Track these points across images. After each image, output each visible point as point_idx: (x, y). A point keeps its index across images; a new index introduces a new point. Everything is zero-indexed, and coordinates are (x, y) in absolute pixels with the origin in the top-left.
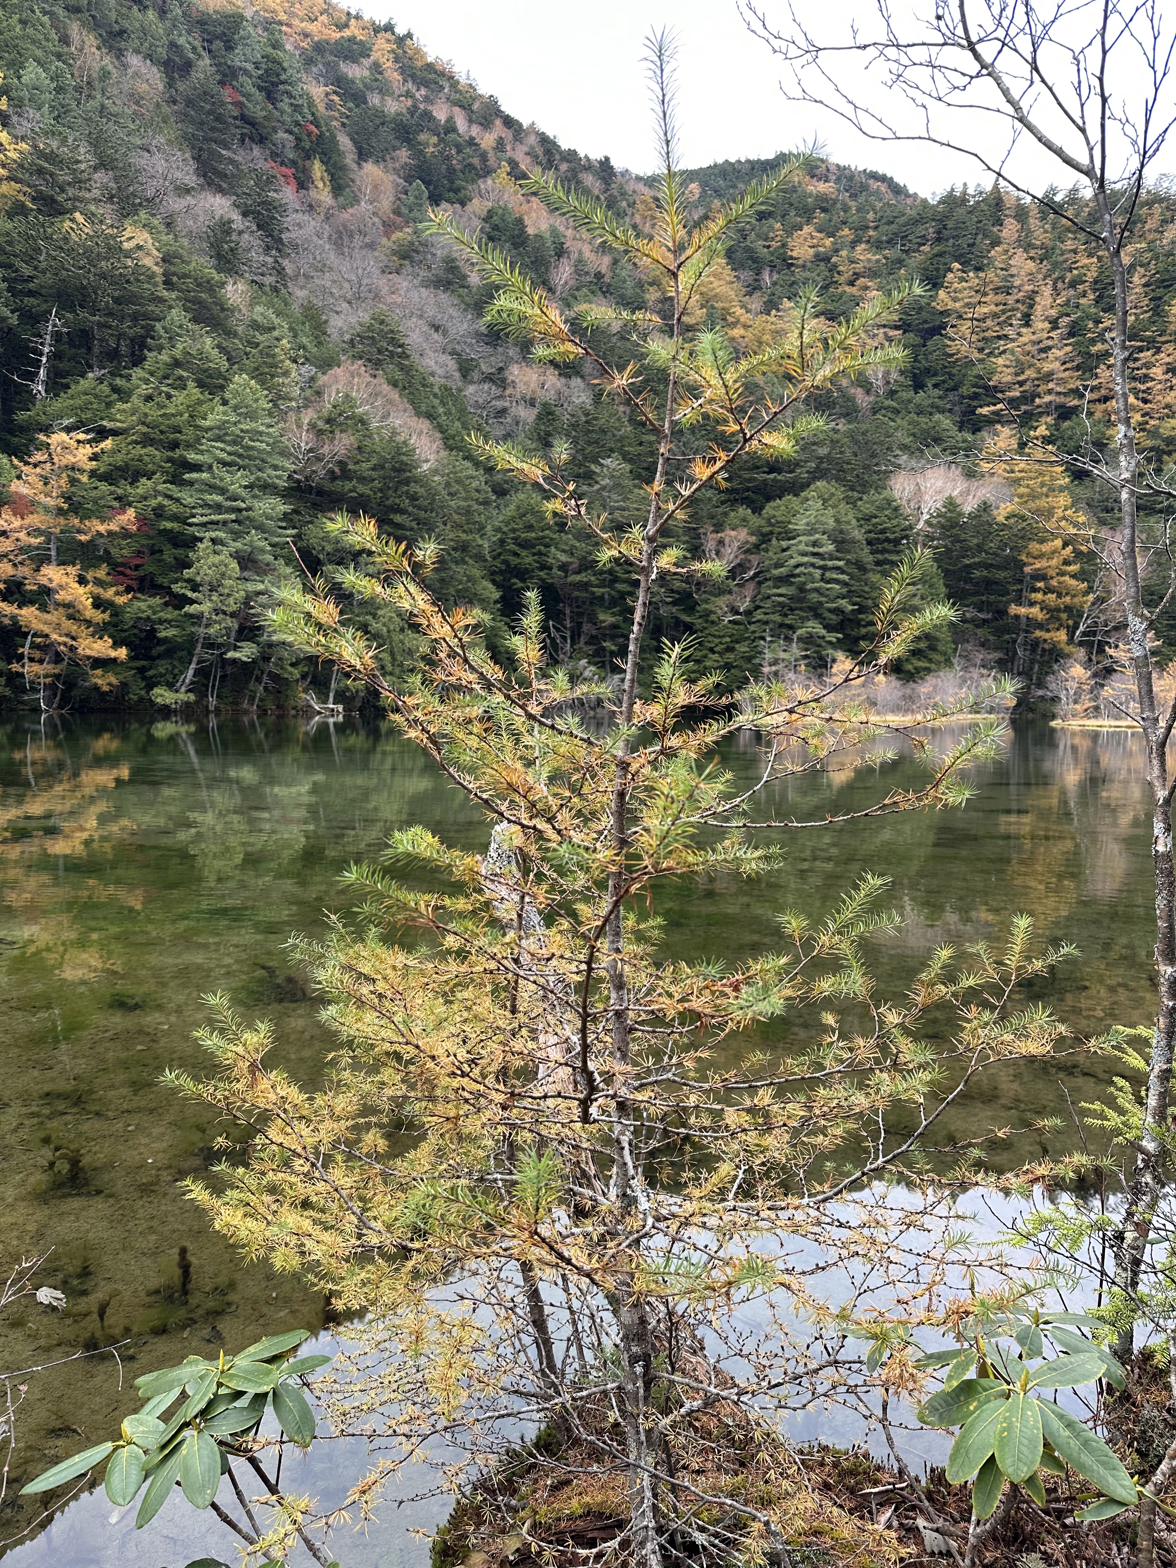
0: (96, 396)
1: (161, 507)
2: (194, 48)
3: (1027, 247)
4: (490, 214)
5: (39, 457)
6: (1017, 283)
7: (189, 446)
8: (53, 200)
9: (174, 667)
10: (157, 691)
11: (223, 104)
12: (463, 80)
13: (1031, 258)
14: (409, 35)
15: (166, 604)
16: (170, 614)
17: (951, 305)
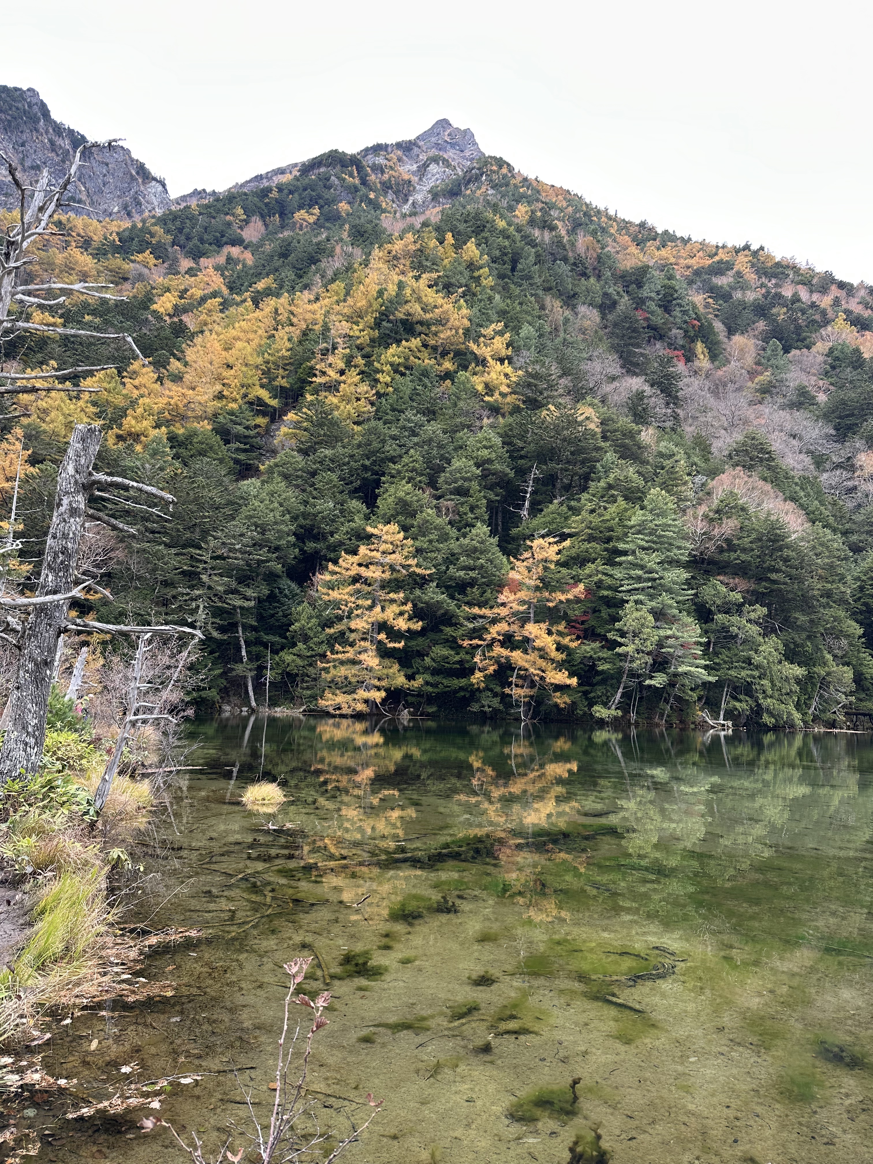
0: (559, 514)
1: (601, 581)
2: (618, 293)
4: (831, 350)
5: (526, 555)
7: (619, 539)
8: (536, 400)
9: (607, 691)
10: (596, 708)
11: (637, 321)
12: (803, 266)
14: (762, 248)
15: (603, 647)
16: (605, 654)
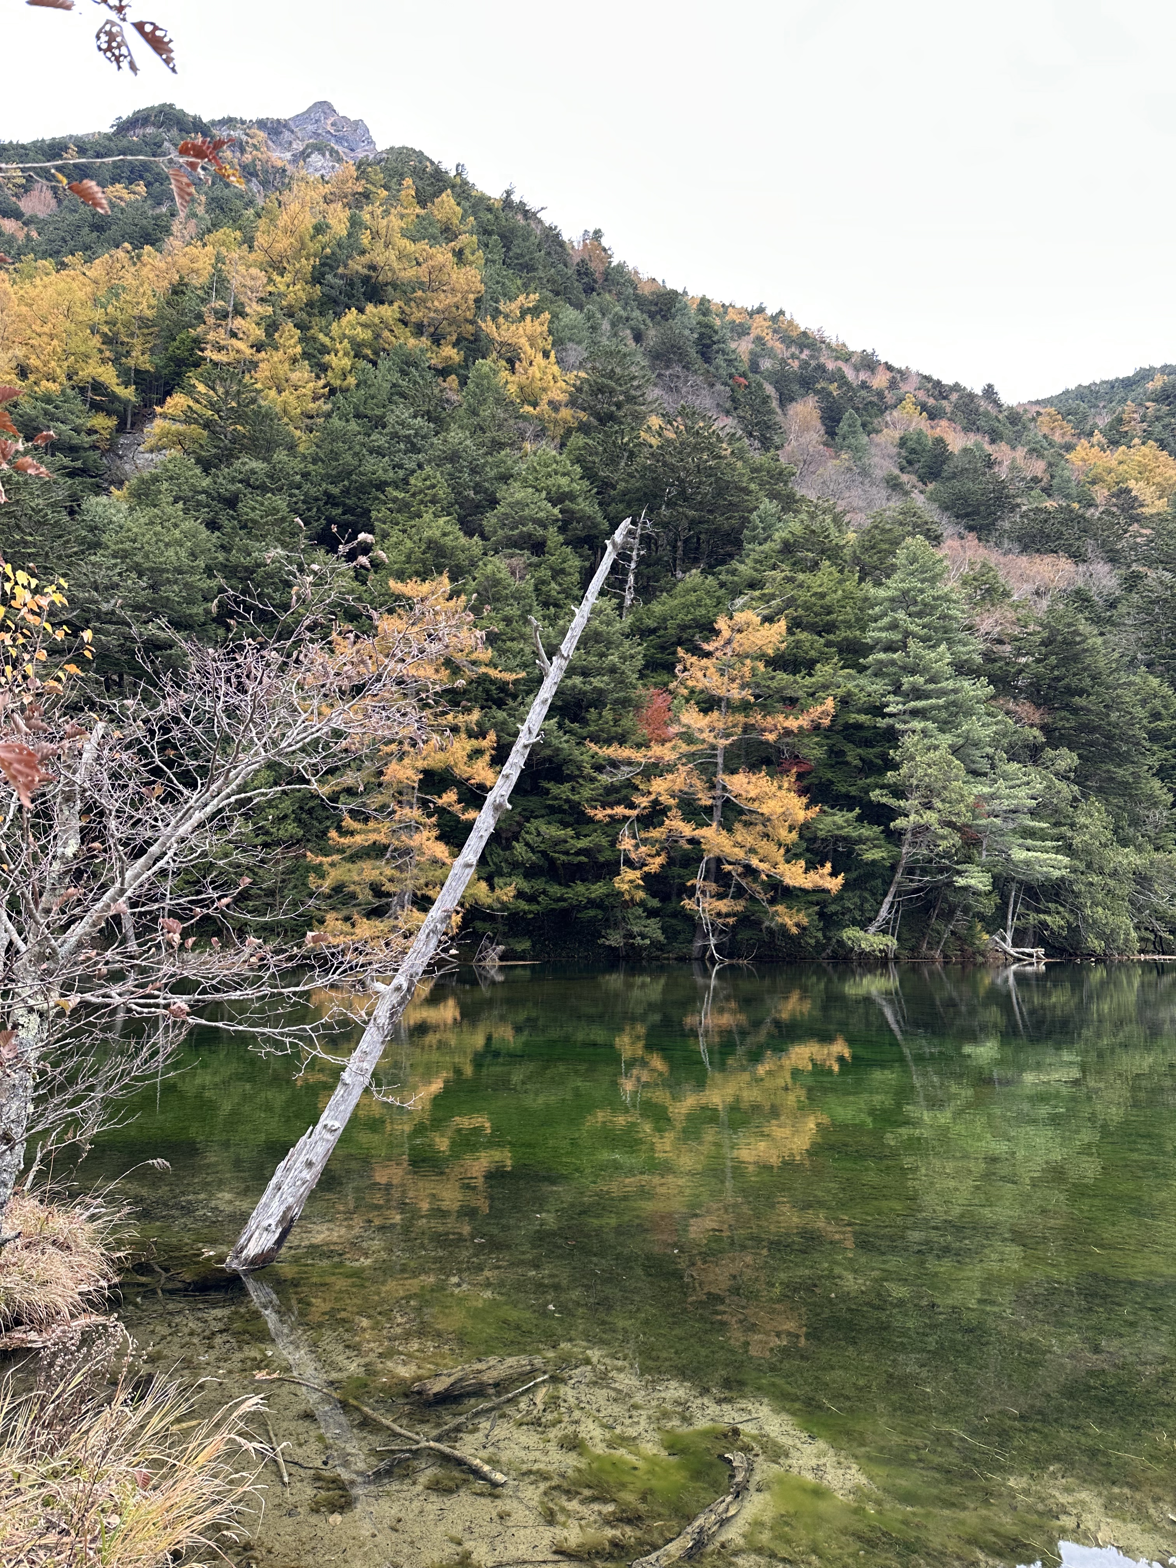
4: (903, 443)
14: (782, 313)
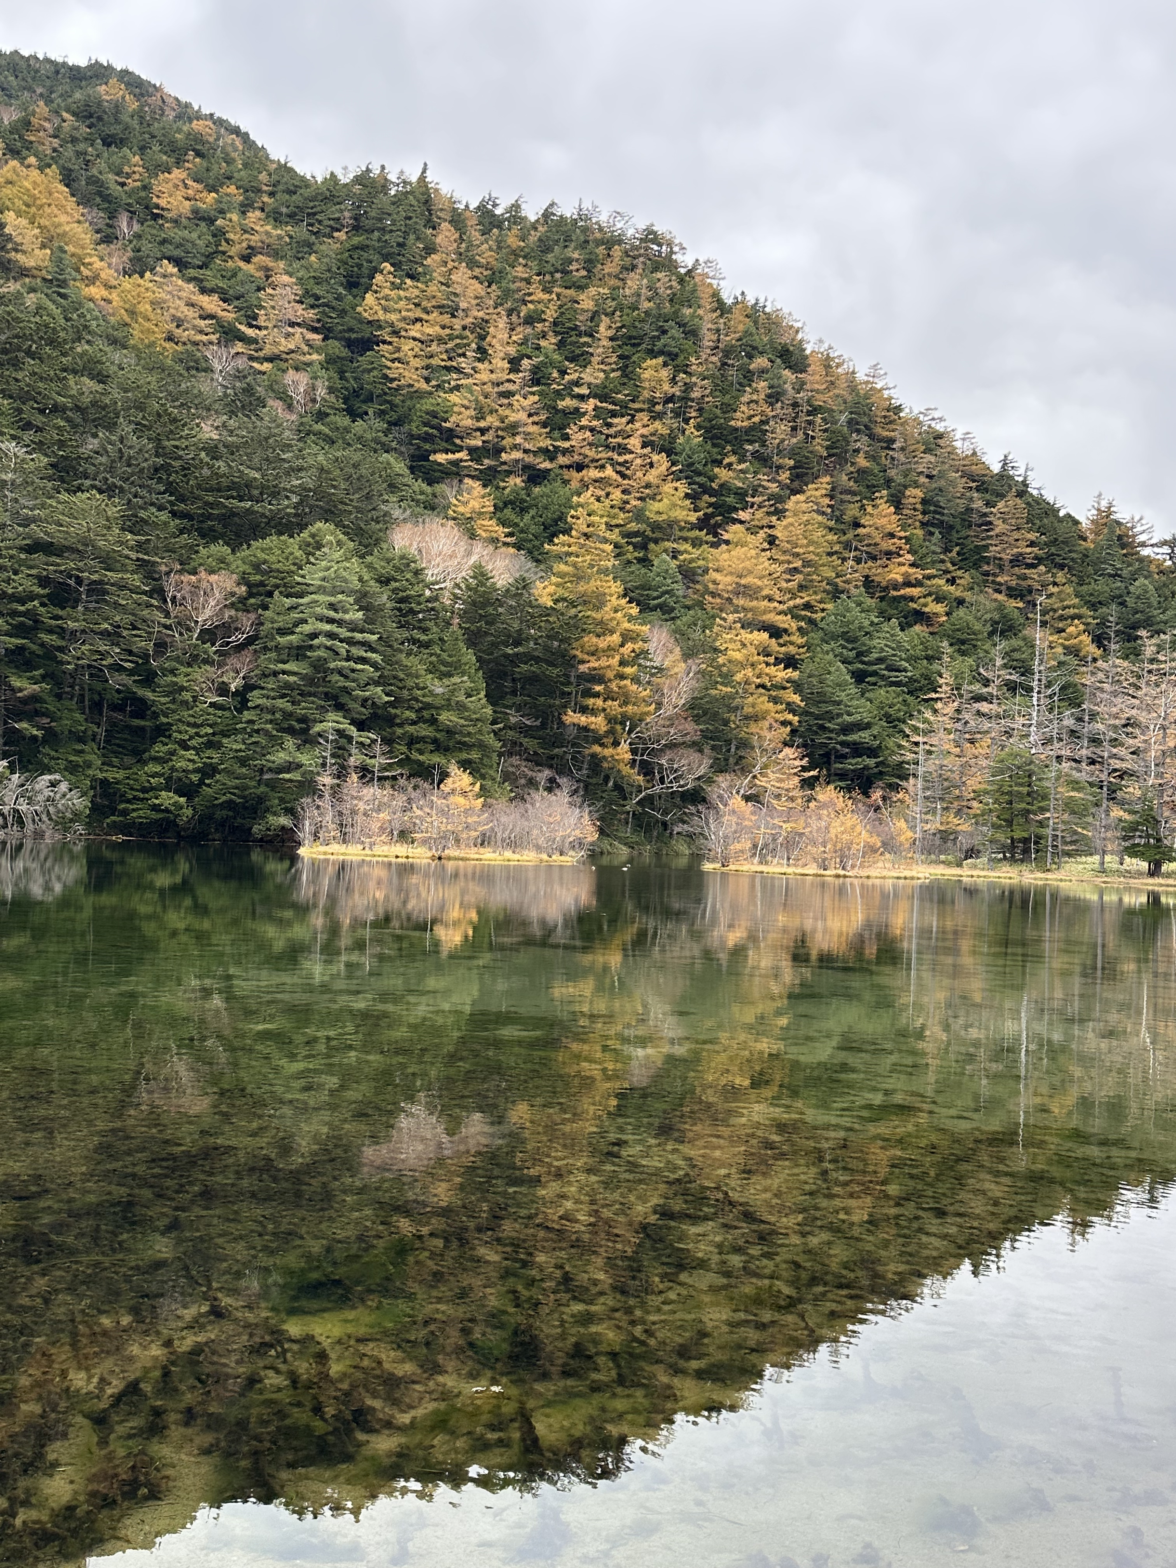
3: (472, 264)
6: (464, 305)
13: (476, 278)
17: (381, 315)
